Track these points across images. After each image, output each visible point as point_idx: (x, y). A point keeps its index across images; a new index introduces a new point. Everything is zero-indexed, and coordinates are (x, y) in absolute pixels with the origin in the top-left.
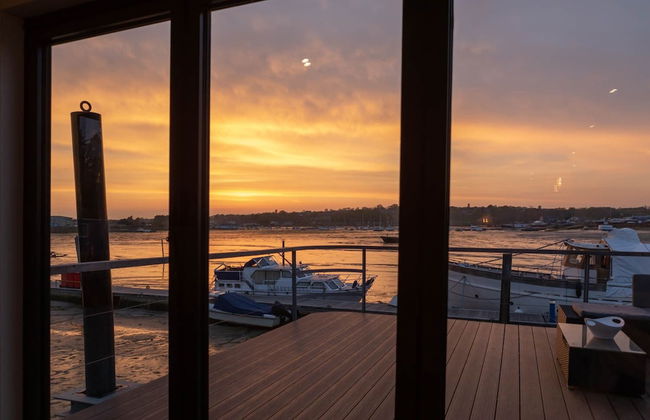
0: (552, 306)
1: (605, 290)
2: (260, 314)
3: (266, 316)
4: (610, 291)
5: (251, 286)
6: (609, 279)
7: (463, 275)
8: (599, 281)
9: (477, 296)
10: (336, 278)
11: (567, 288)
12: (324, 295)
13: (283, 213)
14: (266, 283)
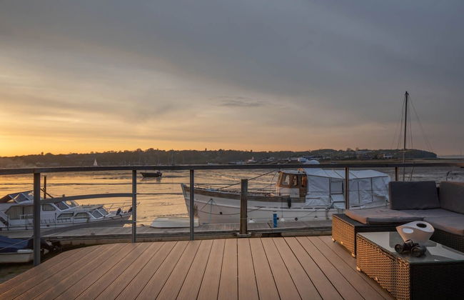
0: (275, 215)
1: (305, 201)
2: (14, 250)
3: (20, 251)
4: (308, 202)
5: (5, 223)
6: (307, 194)
7: (210, 197)
8: (301, 196)
9: (221, 213)
10: (101, 207)
11: (282, 202)
12: (89, 225)
13: (49, 155)
14: (23, 218)
